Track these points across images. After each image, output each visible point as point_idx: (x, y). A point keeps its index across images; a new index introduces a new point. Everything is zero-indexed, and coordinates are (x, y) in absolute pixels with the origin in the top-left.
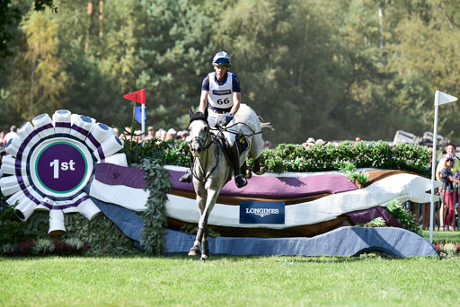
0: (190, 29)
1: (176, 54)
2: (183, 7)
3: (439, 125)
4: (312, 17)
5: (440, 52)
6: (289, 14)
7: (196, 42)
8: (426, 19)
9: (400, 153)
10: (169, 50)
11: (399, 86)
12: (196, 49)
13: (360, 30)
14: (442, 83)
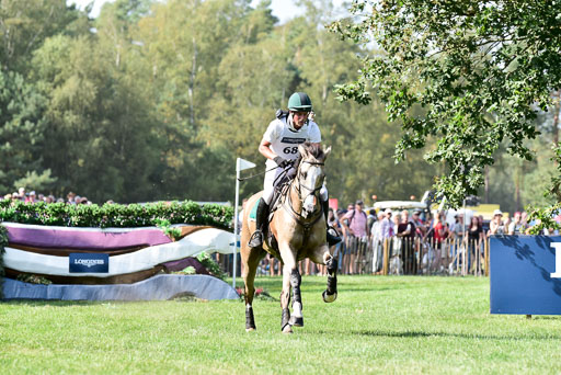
0: (26, 104)
1: (14, 127)
2: (20, 86)
3: (240, 188)
4: (133, 94)
5: (241, 126)
6: (112, 91)
7: (32, 116)
8: (229, 99)
9: (207, 211)
10: (7, 123)
11: (208, 154)
12: (31, 121)
13: (174, 106)
14: (243, 153)
